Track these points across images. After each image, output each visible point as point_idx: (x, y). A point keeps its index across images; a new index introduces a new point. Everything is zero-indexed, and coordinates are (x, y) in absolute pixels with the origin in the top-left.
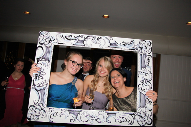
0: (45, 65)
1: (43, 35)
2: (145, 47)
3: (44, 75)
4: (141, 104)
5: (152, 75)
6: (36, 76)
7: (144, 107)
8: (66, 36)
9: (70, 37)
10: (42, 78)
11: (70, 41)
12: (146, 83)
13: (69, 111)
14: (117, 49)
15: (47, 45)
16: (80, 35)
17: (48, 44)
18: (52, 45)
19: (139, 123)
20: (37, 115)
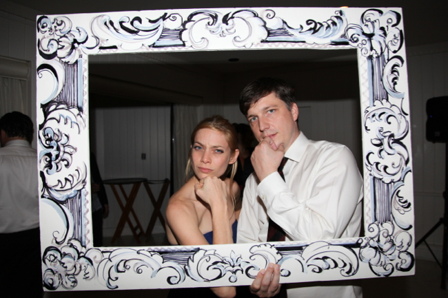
0: (69, 121)
1: (49, 26)
2: (381, 33)
3: (71, 155)
4: (378, 211)
5: (407, 121)
6: (48, 159)
7: (387, 220)
8: (121, 23)
9: (136, 23)
10: (65, 163)
11: (136, 37)
12: (391, 148)
13: (161, 253)
14: (289, 46)
15: (66, 60)
16: (166, 14)
17: (70, 54)
18: (81, 56)
19: (373, 267)
20: (69, 273)
